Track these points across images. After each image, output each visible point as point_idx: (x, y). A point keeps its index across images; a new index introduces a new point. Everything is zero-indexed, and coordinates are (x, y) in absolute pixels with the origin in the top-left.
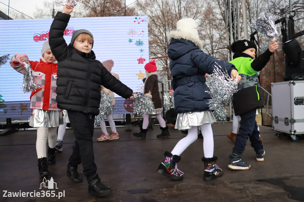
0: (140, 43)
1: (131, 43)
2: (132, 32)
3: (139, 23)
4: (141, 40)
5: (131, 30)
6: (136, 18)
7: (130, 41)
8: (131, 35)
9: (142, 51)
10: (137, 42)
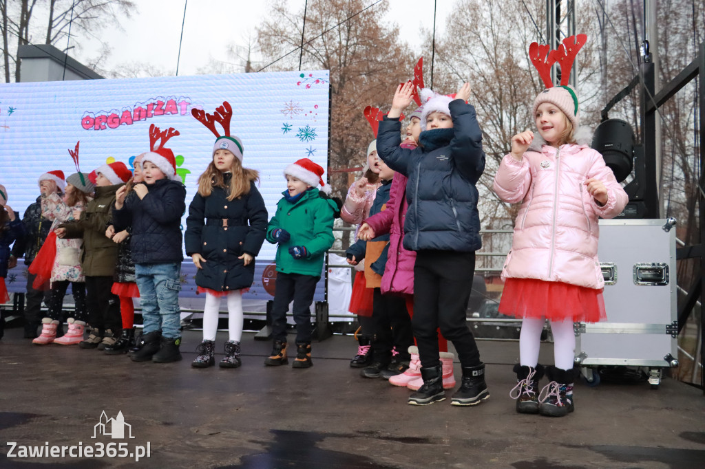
0: (307, 134)
1: (289, 133)
2: (291, 109)
3: (308, 87)
4: (311, 127)
5: (288, 103)
6: (302, 76)
7: (286, 128)
8: (289, 115)
9: (311, 152)
10: (301, 130)
